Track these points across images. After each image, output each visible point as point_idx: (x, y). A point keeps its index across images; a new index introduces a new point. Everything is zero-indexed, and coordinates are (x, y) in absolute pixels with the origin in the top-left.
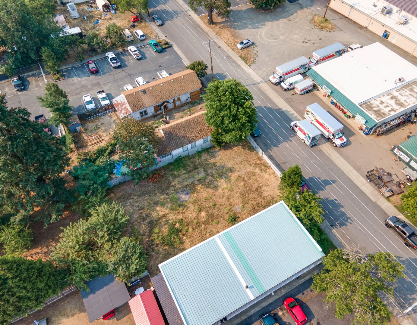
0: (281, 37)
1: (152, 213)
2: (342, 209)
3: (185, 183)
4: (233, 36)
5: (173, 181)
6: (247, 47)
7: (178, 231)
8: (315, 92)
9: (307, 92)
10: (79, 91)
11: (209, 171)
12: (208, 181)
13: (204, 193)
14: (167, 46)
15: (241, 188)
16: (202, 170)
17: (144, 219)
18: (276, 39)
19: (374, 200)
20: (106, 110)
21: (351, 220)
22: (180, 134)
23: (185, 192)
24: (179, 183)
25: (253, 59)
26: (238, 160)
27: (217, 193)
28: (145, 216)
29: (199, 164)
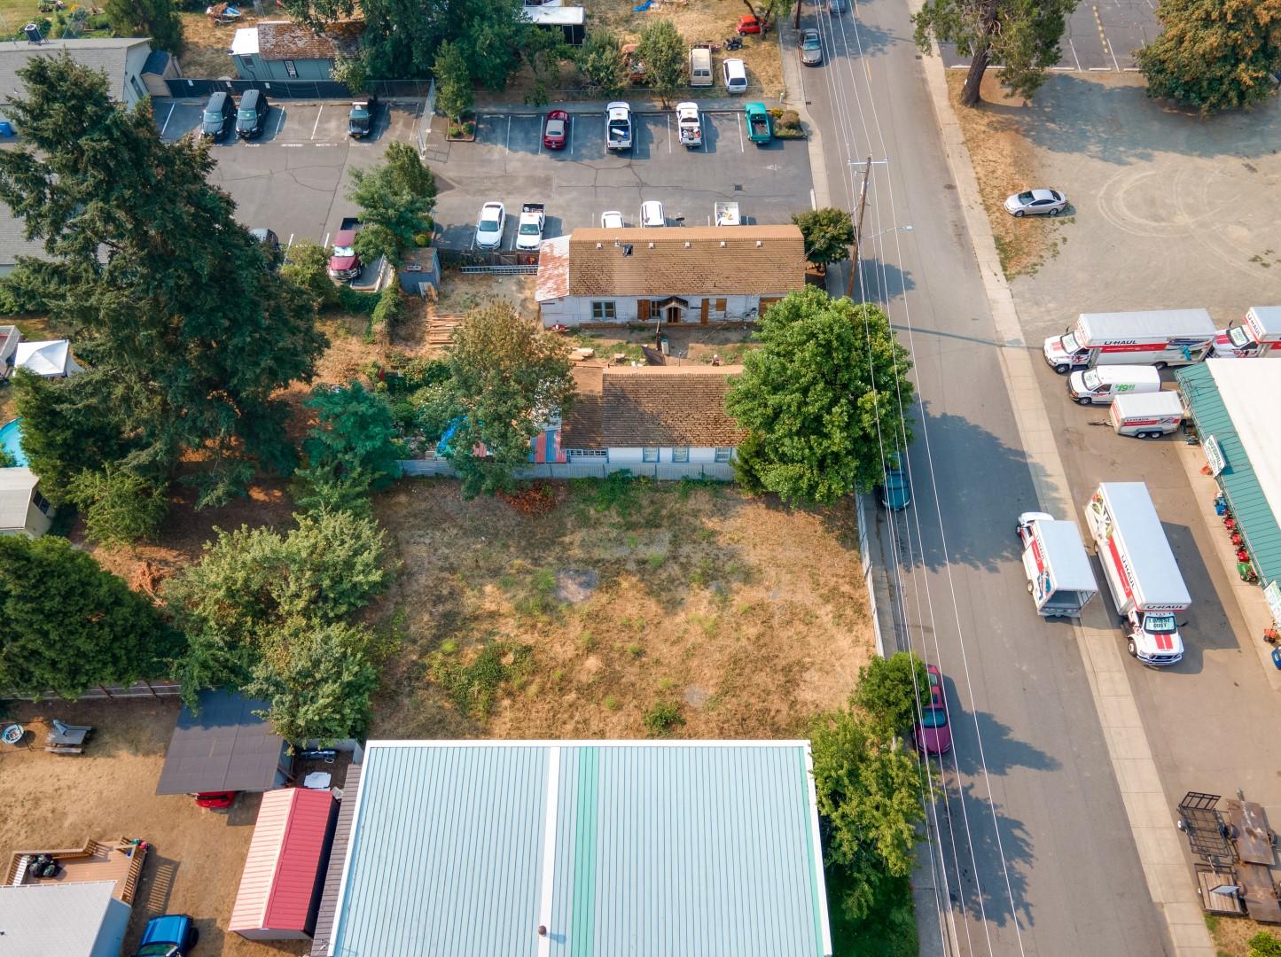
0: (1182, 219)
1: (469, 593)
2: (1020, 865)
3: (598, 553)
4: (1015, 163)
5: (572, 532)
6: (1041, 215)
7: (500, 675)
8: (1182, 445)
9: (1149, 435)
10: (488, 184)
11: (686, 549)
12: (664, 576)
13: (631, 603)
14: (793, 132)
15: (744, 642)
16: (666, 536)
17: (439, 600)
18: (1157, 218)
19: (1157, 894)
20: (519, 262)
21: (1028, 914)
22: (648, 407)
23: (584, 578)
24: (583, 544)
25: (1035, 260)
26: (792, 553)
27: (667, 623)
28: (445, 592)
29: (671, 515)
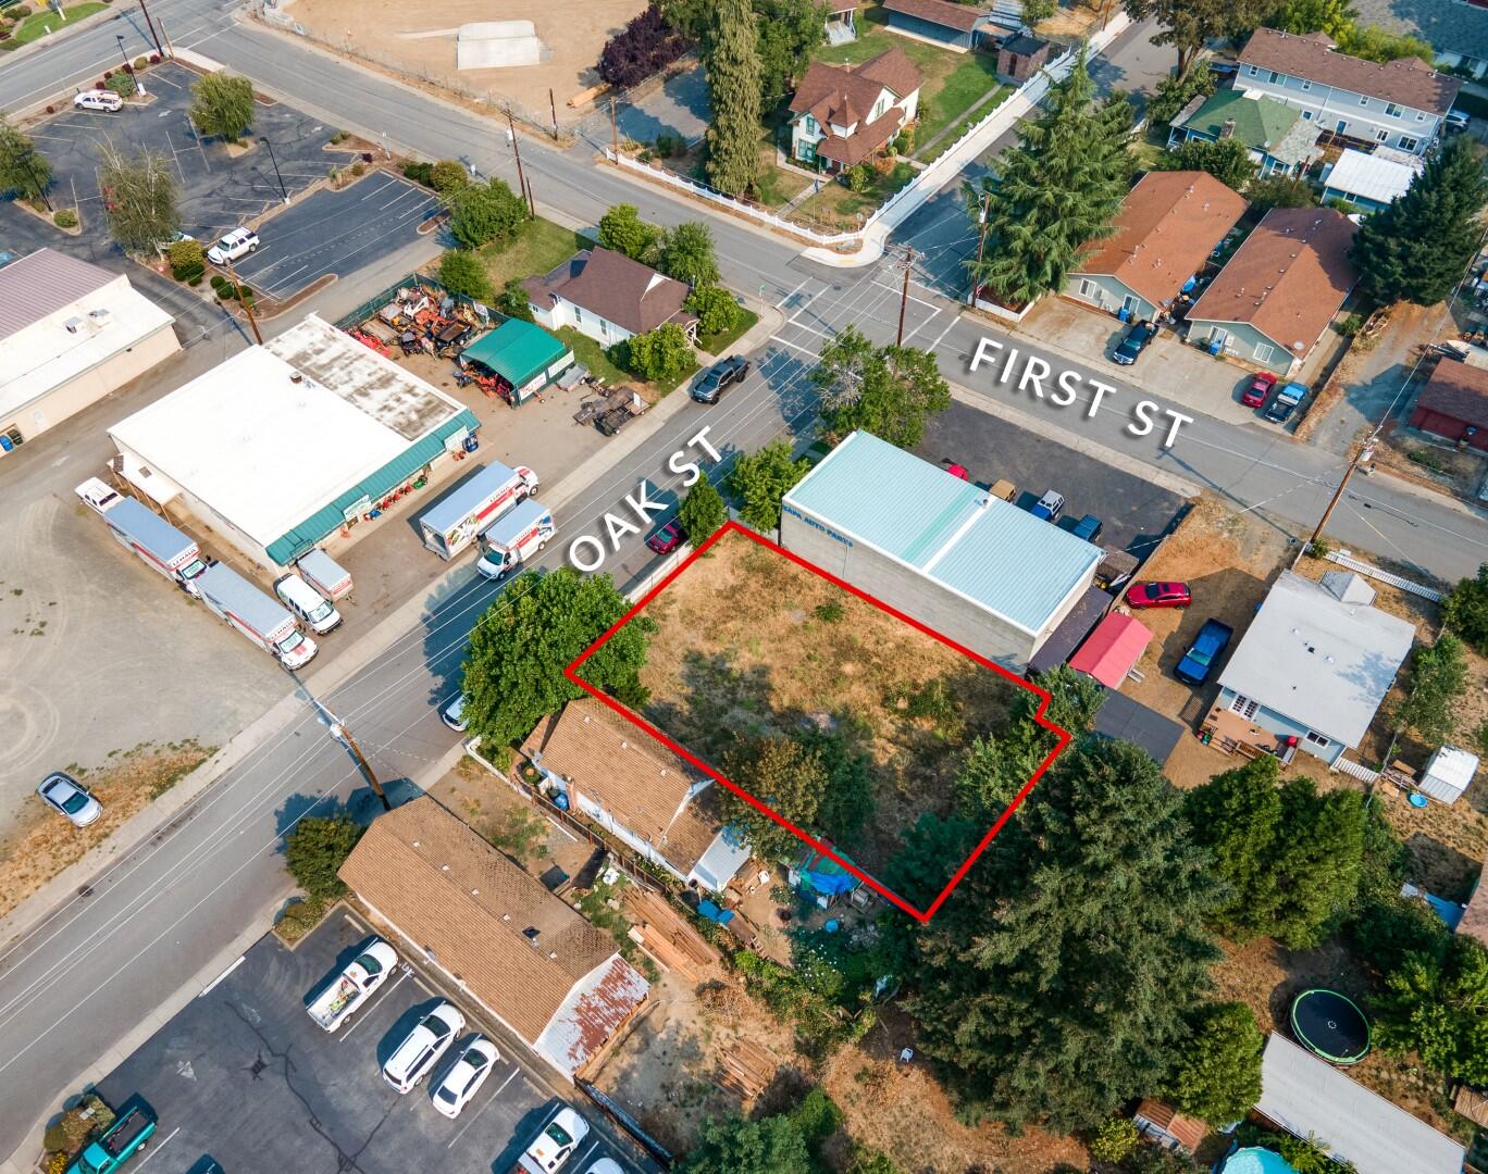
7: (913, 701)
11: (719, 702)
12: (751, 694)
13: (790, 690)
15: (740, 625)
16: (725, 720)
18: (16, 718)
23: (809, 727)
25: (166, 752)
27: (777, 664)
29: (708, 732)
